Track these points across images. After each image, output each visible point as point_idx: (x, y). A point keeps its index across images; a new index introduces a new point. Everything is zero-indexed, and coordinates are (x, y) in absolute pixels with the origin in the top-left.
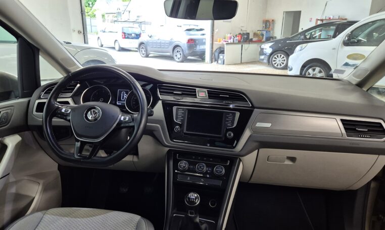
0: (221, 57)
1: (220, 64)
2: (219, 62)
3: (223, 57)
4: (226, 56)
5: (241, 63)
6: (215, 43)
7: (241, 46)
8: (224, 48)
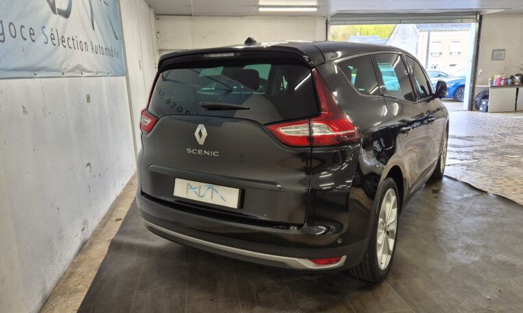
0: (484, 103)
1: (481, 111)
2: (481, 109)
3: (487, 103)
4: (491, 102)
5: (516, 111)
6: (476, 86)
7: (515, 89)
8: (488, 92)
